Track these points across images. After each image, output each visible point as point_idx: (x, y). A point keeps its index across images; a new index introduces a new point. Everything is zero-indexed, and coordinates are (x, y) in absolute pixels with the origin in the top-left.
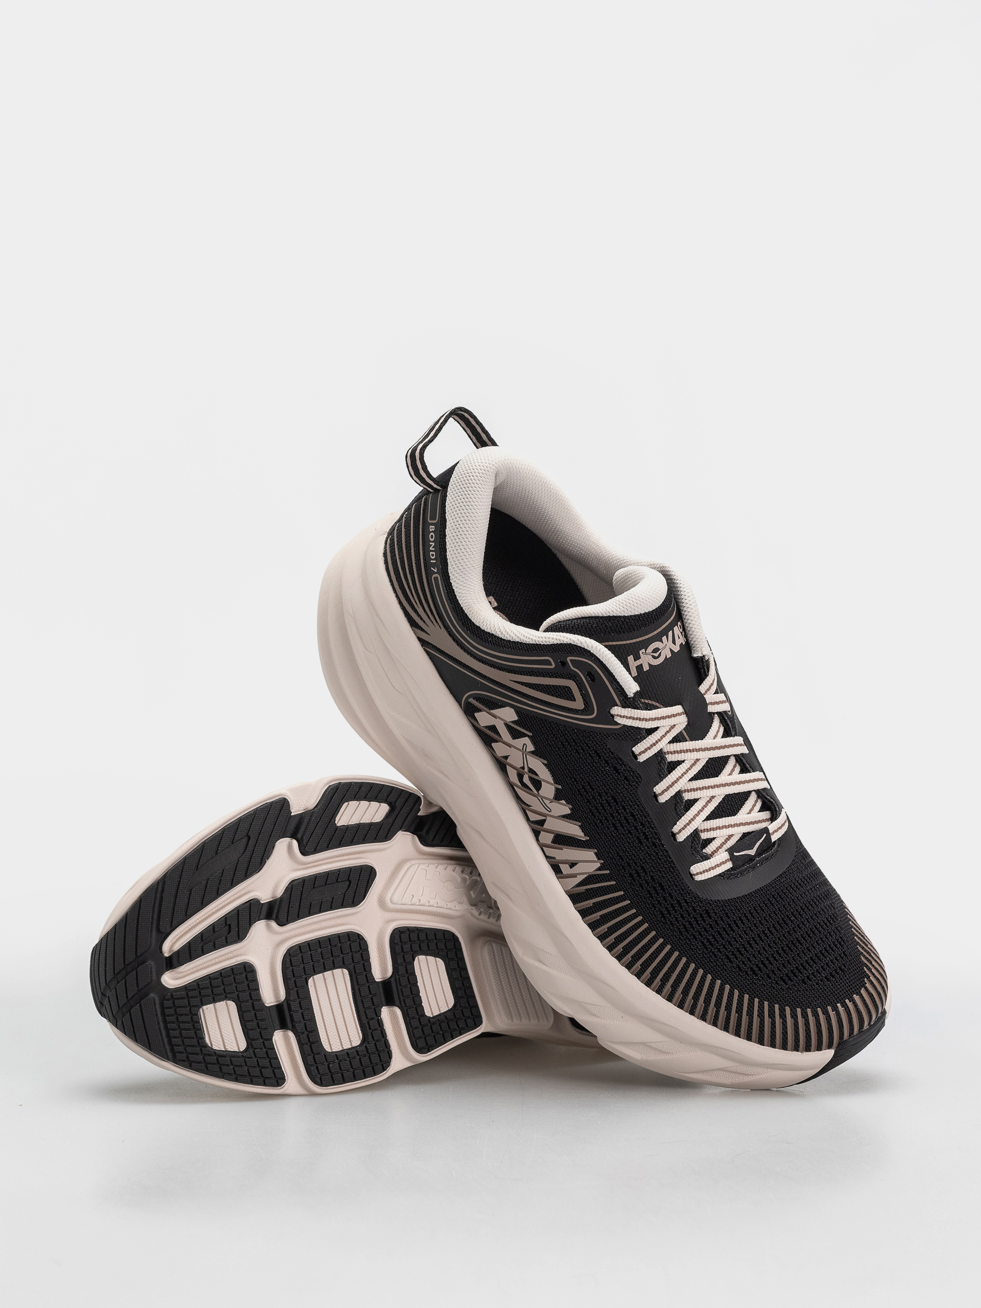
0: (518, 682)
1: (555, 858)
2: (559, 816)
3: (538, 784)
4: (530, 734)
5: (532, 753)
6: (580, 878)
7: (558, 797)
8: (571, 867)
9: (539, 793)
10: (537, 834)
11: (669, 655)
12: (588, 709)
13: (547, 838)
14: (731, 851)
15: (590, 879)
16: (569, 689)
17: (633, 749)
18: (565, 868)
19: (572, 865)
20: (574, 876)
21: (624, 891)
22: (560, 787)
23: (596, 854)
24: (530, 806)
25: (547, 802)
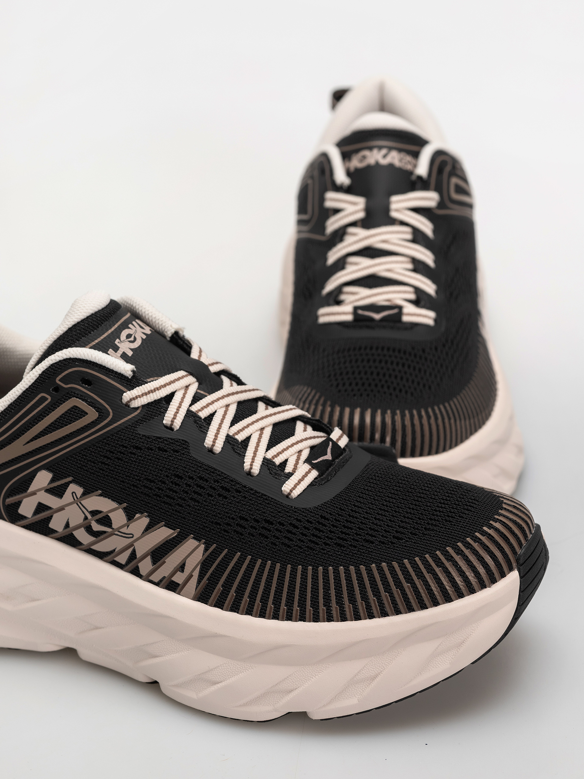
0: (32, 440)
1: (164, 577)
2: (143, 533)
3: (106, 521)
4: (70, 479)
5: (84, 494)
6: (196, 574)
7: (130, 517)
8: (183, 571)
9: (113, 529)
10: (136, 572)
11: (144, 337)
12: (102, 414)
13: (146, 566)
14: (308, 461)
15: (205, 565)
16: (75, 407)
17: (164, 422)
18: (179, 578)
19: (182, 567)
20: (190, 576)
21: (240, 551)
22: (125, 505)
23: (194, 538)
24: (114, 550)
25: (124, 530)
